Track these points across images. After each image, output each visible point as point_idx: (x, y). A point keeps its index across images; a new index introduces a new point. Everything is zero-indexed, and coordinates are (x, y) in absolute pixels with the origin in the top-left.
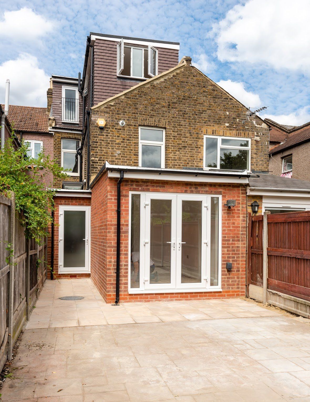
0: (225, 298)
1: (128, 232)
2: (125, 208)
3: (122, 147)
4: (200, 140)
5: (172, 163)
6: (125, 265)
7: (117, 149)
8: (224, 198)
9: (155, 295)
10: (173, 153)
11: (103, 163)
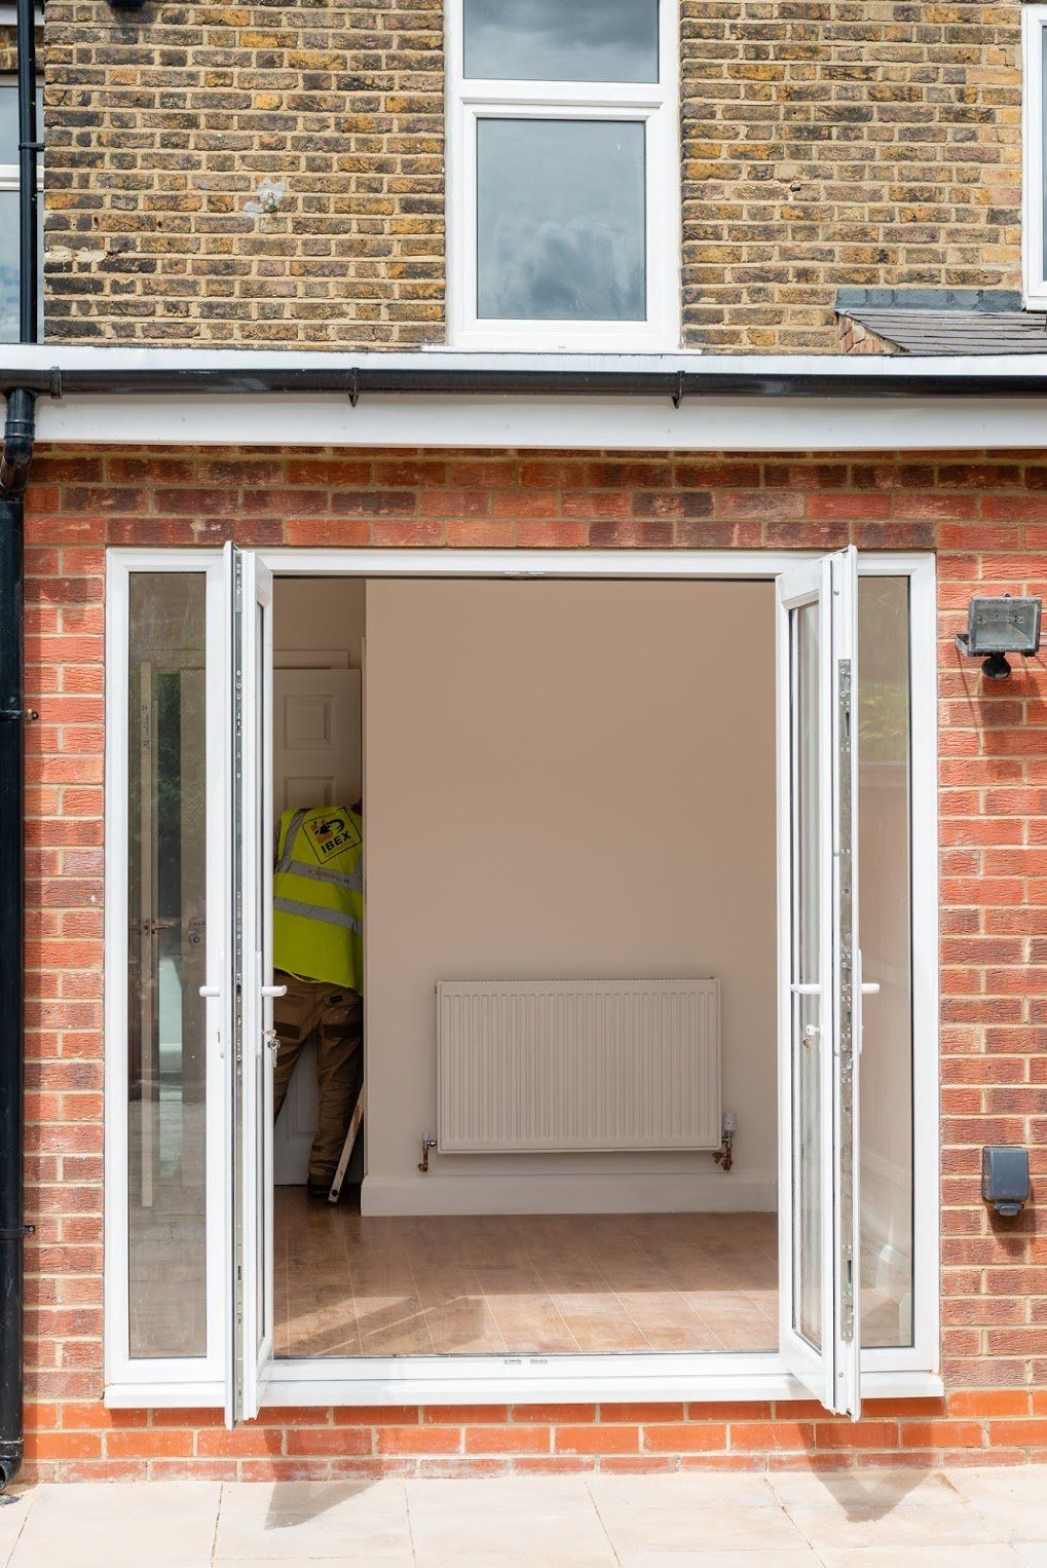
0: (976, 1460)
1: (100, 891)
2: (67, 689)
3: (301, 144)
4: (989, 50)
5: (739, 260)
6: (75, 1168)
7: (257, 165)
8: (953, 581)
9: (338, 1422)
10: (744, 175)
11: (139, 288)
